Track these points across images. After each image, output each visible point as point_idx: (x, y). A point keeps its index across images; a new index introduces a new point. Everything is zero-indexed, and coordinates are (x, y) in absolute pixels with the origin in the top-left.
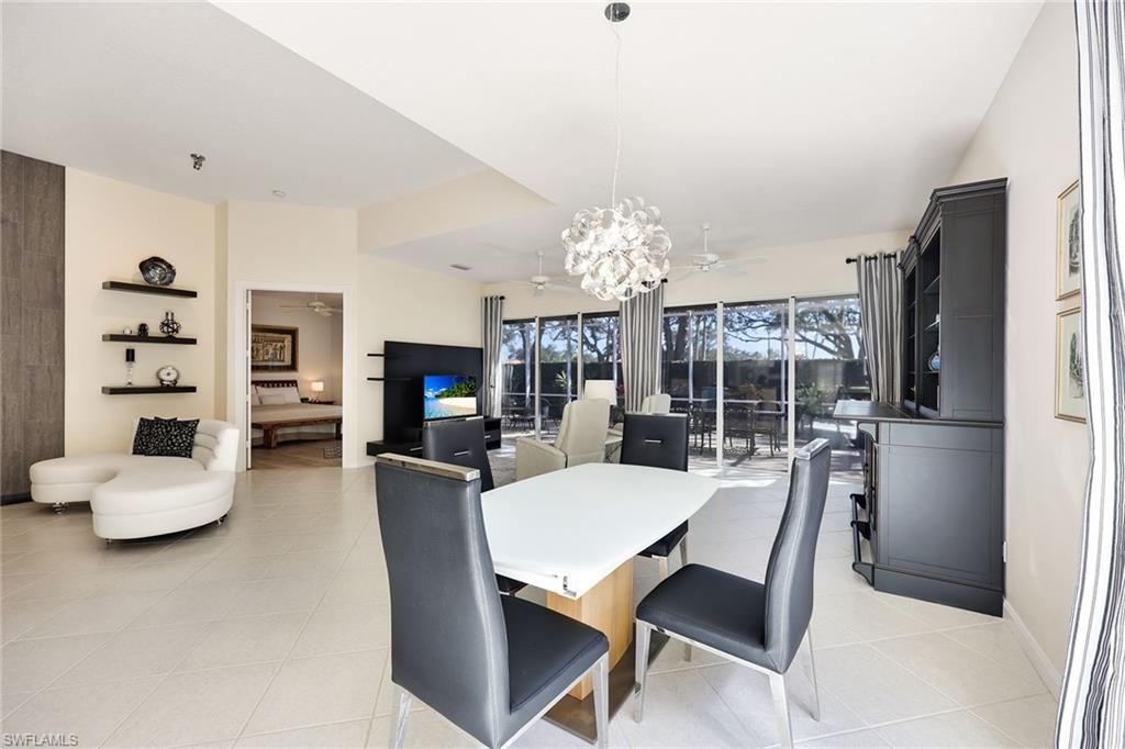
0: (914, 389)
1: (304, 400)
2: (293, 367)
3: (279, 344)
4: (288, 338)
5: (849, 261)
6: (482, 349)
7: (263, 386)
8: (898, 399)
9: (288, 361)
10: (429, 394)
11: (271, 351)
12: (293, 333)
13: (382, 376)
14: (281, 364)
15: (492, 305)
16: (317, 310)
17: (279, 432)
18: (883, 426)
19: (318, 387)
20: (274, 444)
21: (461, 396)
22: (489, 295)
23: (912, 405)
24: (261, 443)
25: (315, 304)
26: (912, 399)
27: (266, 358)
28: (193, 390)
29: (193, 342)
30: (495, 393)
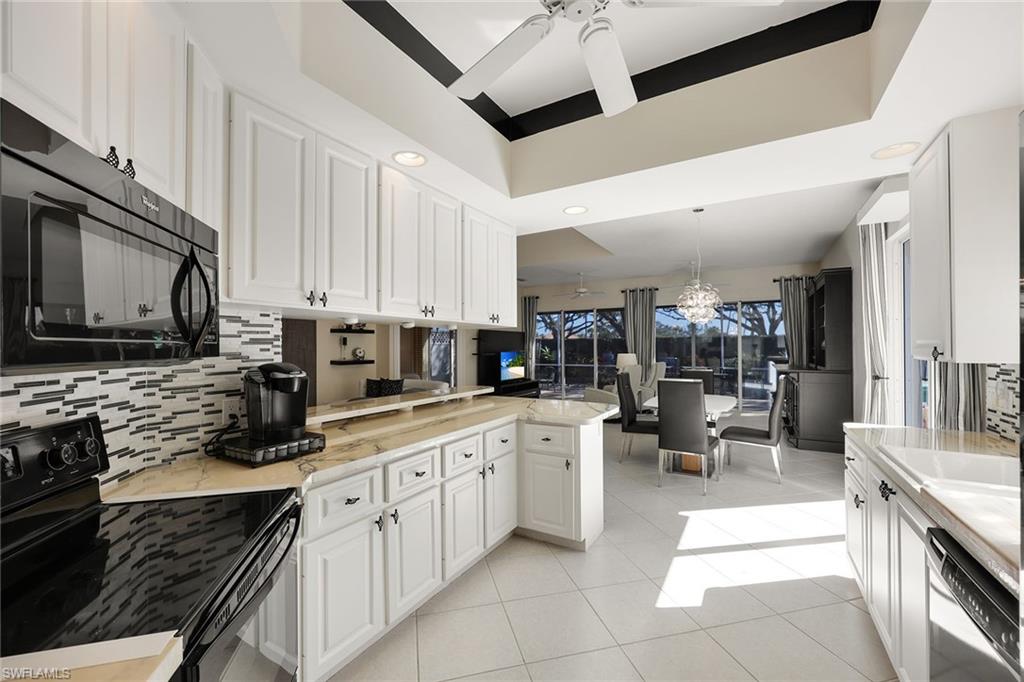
0: (814, 357)
5: (775, 281)
6: (524, 333)
8: (805, 363)
13: (476, 352)
15: (529, 302)
18: (801, 375)
21: (519, 365)
22: (527, 296)
23: (813, 366)
26: (813, 362)
28: (372, 362)
29: (372, 332)
30: (533, 363)
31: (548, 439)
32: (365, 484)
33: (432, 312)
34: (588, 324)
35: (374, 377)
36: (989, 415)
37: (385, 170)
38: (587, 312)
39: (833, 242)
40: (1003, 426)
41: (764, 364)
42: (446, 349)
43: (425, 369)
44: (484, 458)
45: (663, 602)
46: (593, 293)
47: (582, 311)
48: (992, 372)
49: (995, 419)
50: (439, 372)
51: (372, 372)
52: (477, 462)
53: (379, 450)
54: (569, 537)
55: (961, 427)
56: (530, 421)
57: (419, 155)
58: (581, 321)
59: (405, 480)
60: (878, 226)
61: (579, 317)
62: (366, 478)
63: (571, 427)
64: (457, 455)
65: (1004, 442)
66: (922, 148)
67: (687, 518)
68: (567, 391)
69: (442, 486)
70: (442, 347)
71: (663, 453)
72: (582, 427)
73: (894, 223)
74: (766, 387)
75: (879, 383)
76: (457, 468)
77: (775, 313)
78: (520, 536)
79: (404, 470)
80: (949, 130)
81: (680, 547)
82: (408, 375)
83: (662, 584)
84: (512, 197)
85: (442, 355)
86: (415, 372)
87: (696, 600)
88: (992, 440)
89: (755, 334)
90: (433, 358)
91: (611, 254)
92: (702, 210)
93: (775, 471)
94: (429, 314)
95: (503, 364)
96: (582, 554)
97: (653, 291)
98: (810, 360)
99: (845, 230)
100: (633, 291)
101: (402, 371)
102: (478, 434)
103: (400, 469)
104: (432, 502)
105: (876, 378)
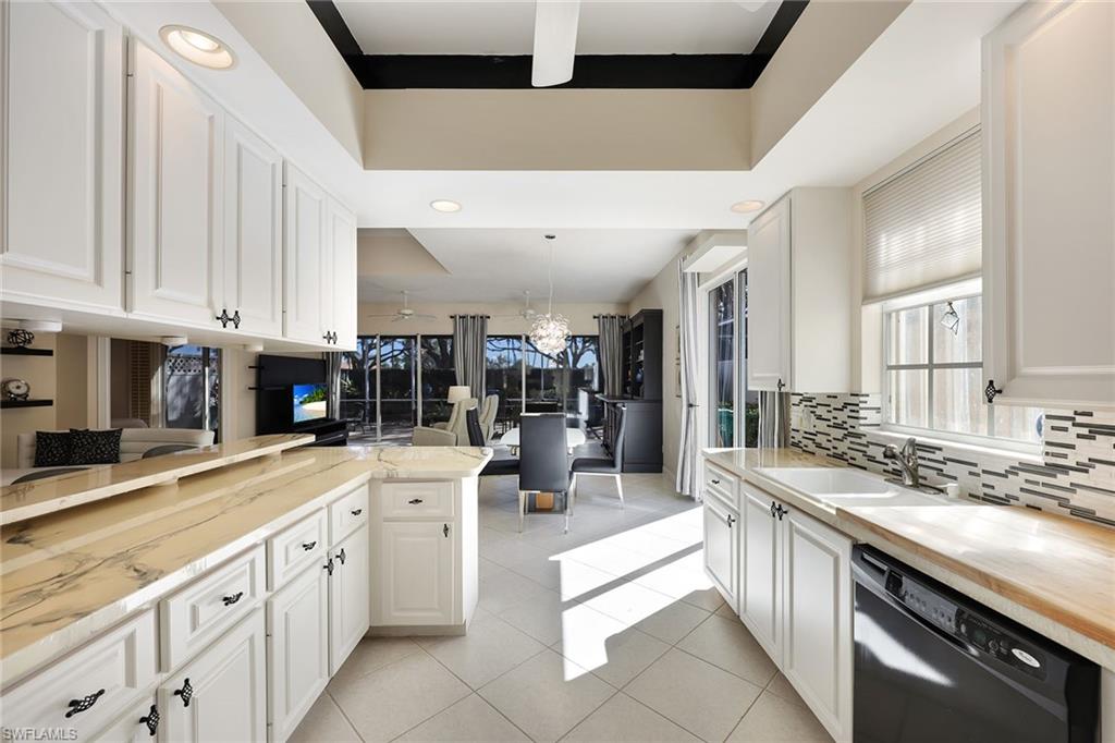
0: (628, 388)
5: (595, 317)
6: (325, 361)
13: (255, 385)
21: (316, 401)
23: (629, 396)
26: (627, 393)
28: (49, 403)
29: (49, 353)
30: (337, 399)
31: (417, 501)
32: (116, 654)
33: (236, 320)
34: (395, 353)
35: (52, 428)
36: (793, 434)
37: (141, 53)
38: (394, 338)
39: (644, 287)
40: (805, 442)
41: (574, 395)
42: (194, 380)
43: (156, 409)
44: (330, 542)
45: (572, 673)
46: (419, 316)
47: (390, 337)
48: (795, 399)
49: (798, 437)
50: (182, 416)
51: (47, 421)
52: (320, 552)
53: (144, 577)
54: (448, 624)
55: (776, 445)
56: (390, 479)
57: (221, 46)
58: (386, 349)
59: (202, 618)
60: (693, 274)
61: (385, 344)
62: (118, 641)
63: (448, 481)
64: (291, 549)
65: (805, 455)
66: (766, 207)
67: (558, 563)
68: (385, 430)
69: (267, 605)
70: (188, 378)
71: (523, 494)
72: (464, 479)
73: (705, 273)
74: (578, 416)
75: (692, 410)
76: (291, 569)
77: (577, 348)
78: (375, 638)
79: (201, 599)
80: (792, 195)
81: (565, 598)
82: (128, 421)
83: (562, 649)
84: (365, 167)
85: (186, 390)
86: (135, 416)
87: (599, 658)
88: (795, 453)
89: (561, 366)
90: (170, 395)
91: (446, 271)
92: (552, 237)
93: (619, 498)
94: (231, 324)
95: (296, 401)
96: (462, 638)
97: (484, 318)
98: (625, 391)
99: (656, 276)
100: (464, 317)
101: (113, 417)
102: (321, 508)
103: (192, 601)
104: (252, 639)
105: (690, 406)
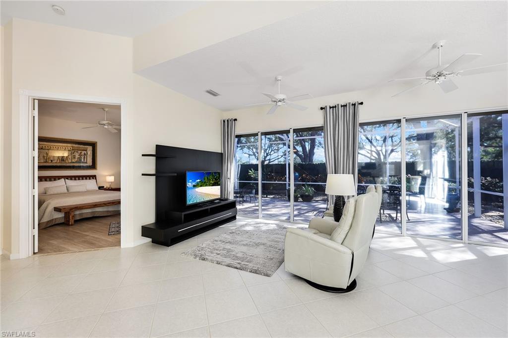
1: (101, 188)
2: (93, 166)
3: (83, 152)
4: (90, 148)
6: (222, 154)
7: (71, 179)
9: (90, 163)
10: (189, 184)
11: (77, 156)
12: (93, 145)
13: (153, 172)
14: (85, 165)
15: (227, 125)
16: (106, 127)
17: (77, 212)
19: (111, 179)
20: (71, 222)
21: (209, 186)
22: (226, 118)
24: (63, 221)
25: (105, 122)
27: (73, 161)
30: (231, 183)
97: (356, 105)
100: (334, 107)
